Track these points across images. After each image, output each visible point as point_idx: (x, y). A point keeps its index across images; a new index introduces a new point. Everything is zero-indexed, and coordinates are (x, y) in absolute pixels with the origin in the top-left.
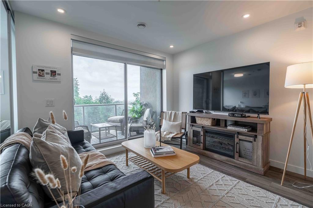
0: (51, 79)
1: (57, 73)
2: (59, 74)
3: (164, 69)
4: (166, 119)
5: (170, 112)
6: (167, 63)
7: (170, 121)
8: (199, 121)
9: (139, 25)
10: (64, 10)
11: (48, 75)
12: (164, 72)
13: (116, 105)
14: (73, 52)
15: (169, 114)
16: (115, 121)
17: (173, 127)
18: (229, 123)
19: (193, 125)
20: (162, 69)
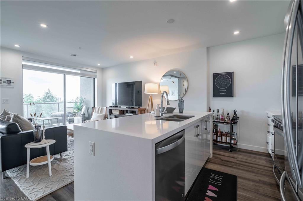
0: (7, 86)
1: (11, 82)
2: (13, 83)
3: (96, 78)
4: (95, 112)
5: (98, 107)
6: (98, 74)
7: (98, 113)
8: (114, 112)
9: (72, 55)
10: (20, 46)
11: (5, 83)
12: (96, 80)
13: (58, 103)
14: (23, 68)
15: (98, 109)
16: (57, 116)
17: (99, 116)
18: (128, 112)
19: (110, 115)
20: (94, 78)
